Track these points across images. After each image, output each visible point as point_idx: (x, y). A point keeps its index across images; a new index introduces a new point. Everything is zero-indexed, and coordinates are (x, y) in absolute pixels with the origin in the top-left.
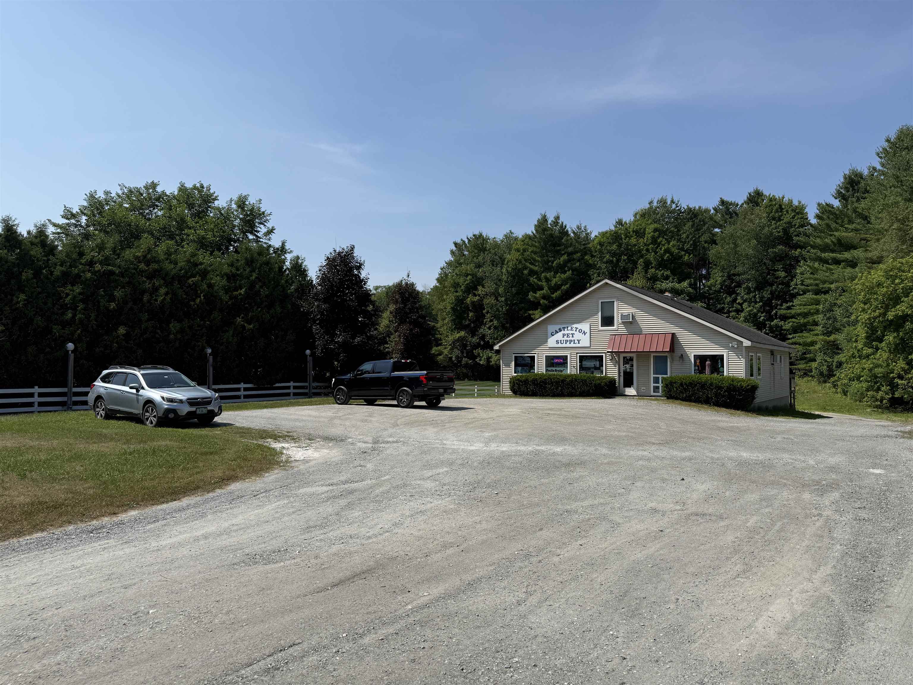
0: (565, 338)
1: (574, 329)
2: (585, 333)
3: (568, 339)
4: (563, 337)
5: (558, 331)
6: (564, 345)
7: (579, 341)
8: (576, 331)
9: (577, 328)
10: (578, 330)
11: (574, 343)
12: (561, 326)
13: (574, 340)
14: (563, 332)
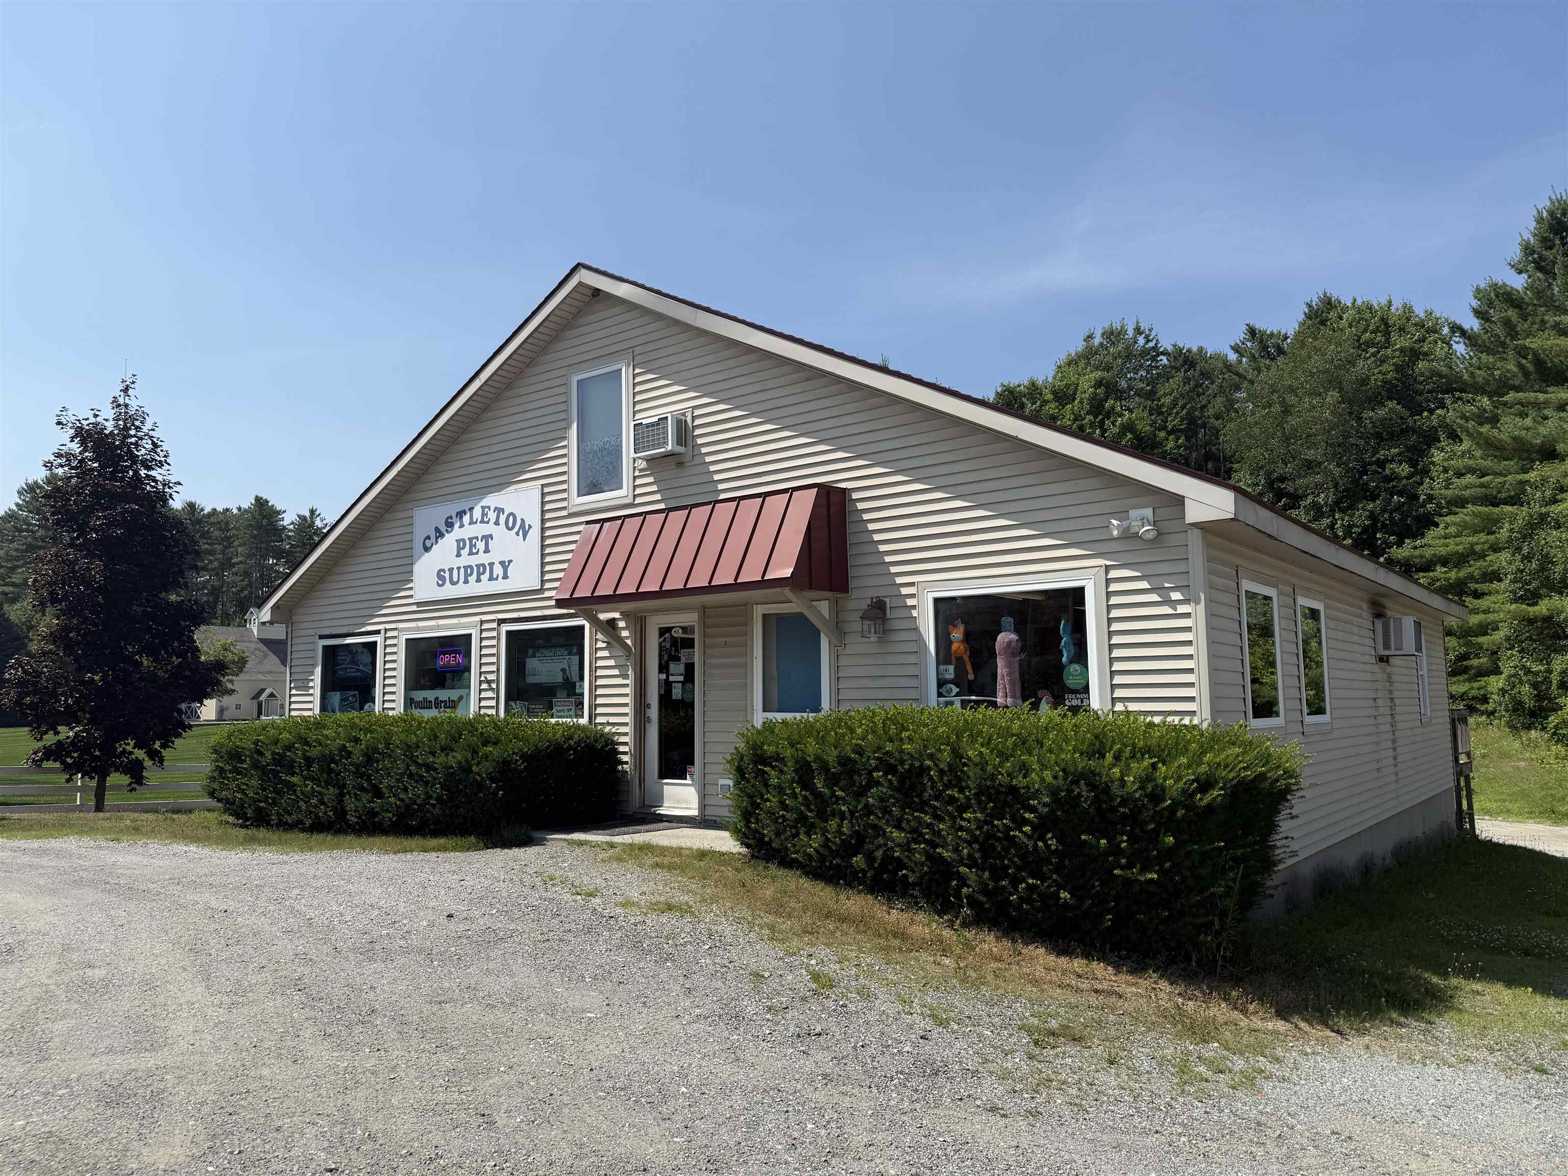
0: (466, 560)
1: (492, 516)
2: (524, 531)
3: (474, 561)
4: (459, 555)
5: (443, 528)
6: (461, 590)
7: (505, 565)
8: (497, 523)
9: (499, 511)
10: (503, 518)
11: (491, 578)
12: (451, 509)
13: (491, 565)
14: (457, 533)
